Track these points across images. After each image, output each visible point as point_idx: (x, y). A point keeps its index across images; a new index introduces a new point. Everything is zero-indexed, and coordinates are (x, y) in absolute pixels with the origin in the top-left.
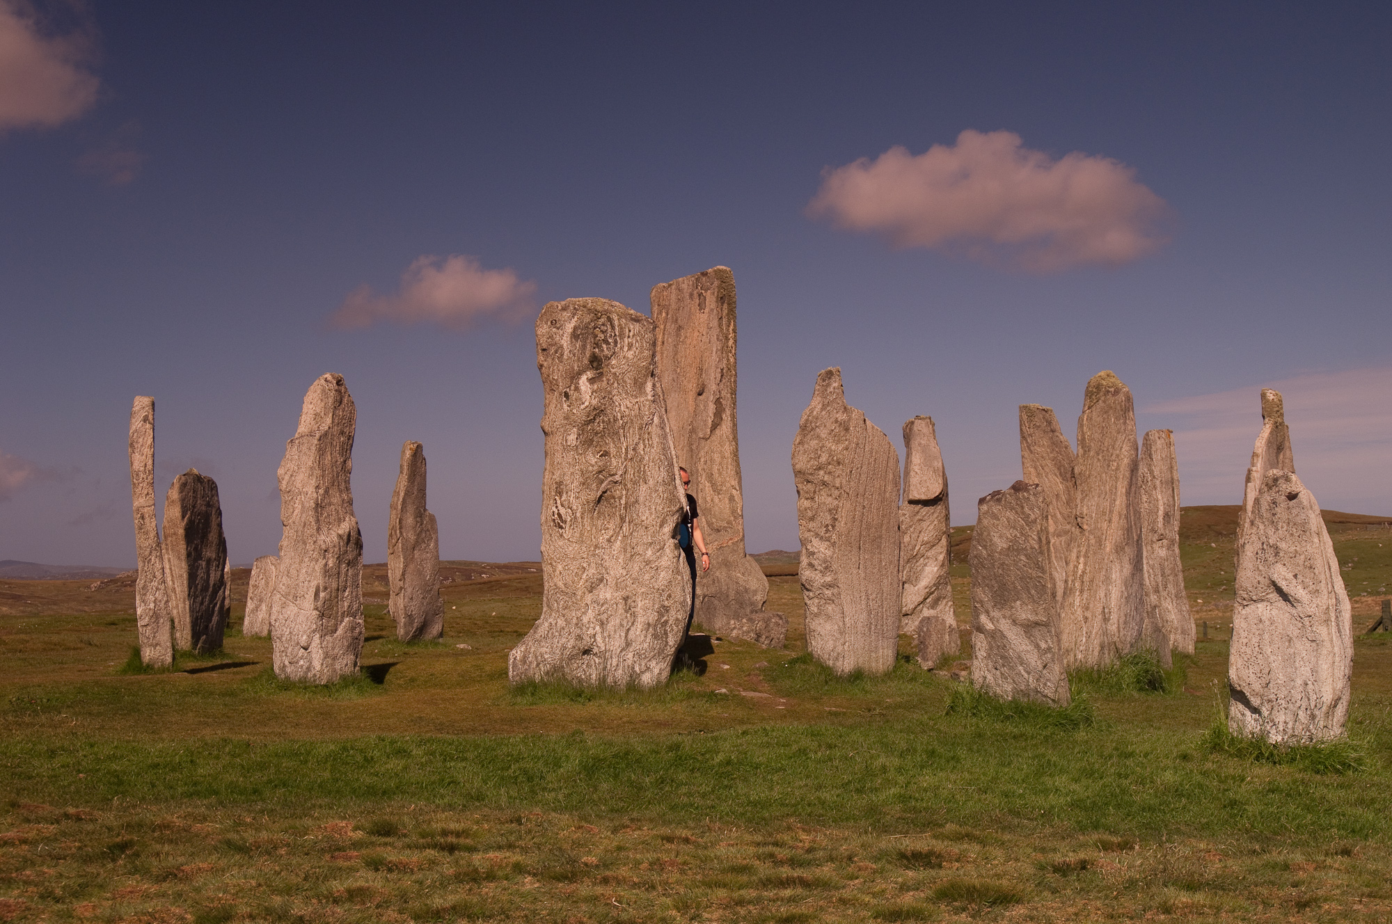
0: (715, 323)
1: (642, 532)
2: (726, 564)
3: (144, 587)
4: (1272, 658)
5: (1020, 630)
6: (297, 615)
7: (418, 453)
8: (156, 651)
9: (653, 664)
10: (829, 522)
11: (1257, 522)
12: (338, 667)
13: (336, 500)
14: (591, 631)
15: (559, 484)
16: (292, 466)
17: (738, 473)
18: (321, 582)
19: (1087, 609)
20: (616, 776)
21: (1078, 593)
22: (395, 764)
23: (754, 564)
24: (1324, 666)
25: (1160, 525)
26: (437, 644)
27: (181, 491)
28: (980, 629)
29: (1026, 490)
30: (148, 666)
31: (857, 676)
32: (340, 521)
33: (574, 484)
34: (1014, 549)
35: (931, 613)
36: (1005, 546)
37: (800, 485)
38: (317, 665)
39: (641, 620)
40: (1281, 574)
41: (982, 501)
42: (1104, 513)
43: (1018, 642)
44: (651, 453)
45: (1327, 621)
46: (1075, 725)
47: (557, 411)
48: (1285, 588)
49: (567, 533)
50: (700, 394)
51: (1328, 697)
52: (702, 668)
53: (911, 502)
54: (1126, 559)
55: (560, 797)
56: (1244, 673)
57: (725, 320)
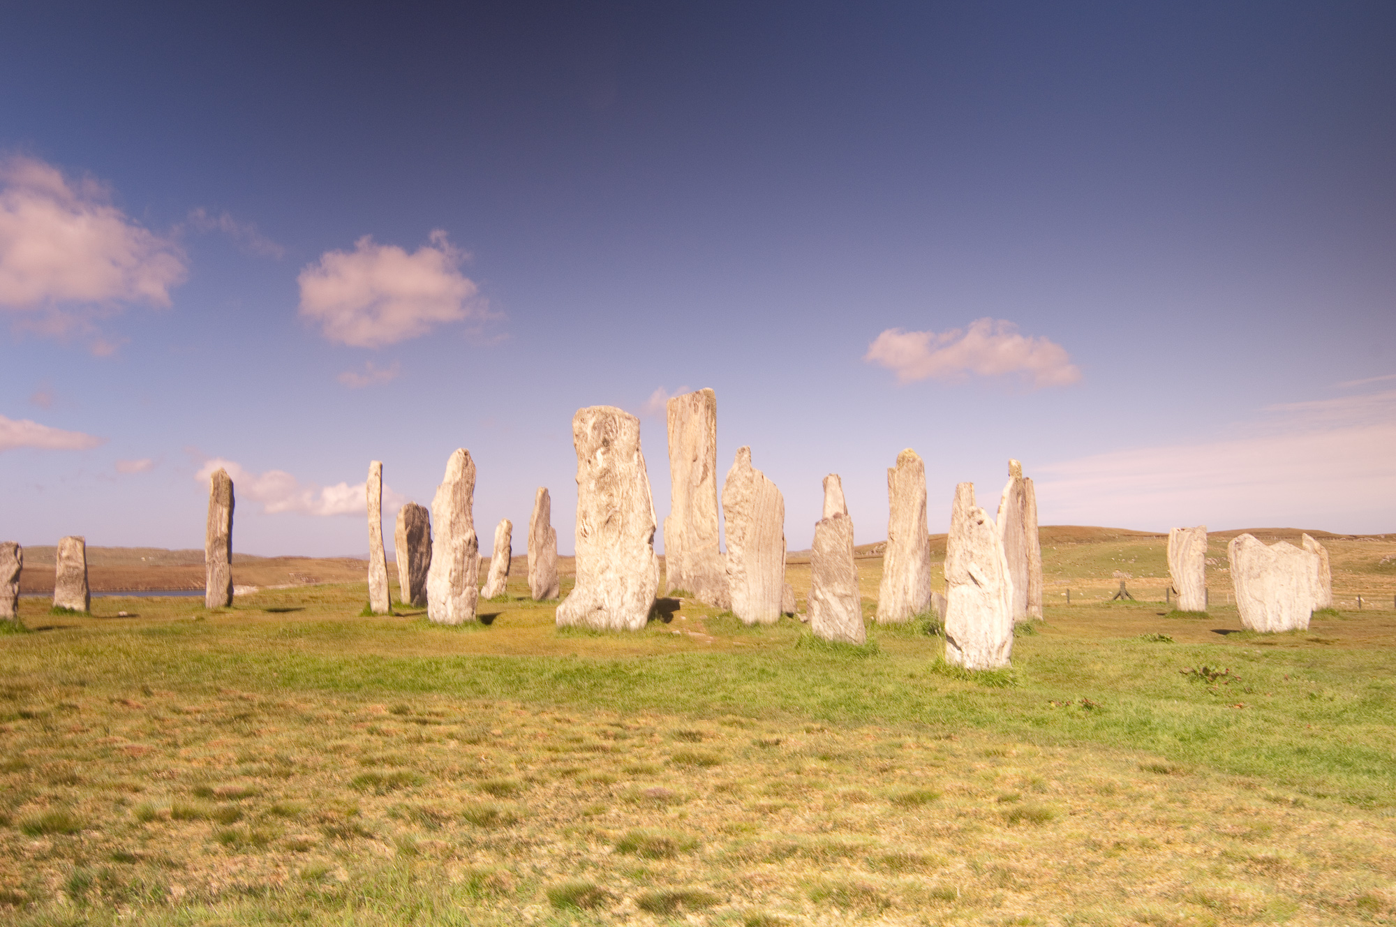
0: (704, 420)
1: (631, 540)
3: (373, 567)
4: (968, 618)
5: (837, 599)
6: (439, 585)
7: (545, 495)
9: (637, 616)
10: (741, 535)
11: (962, 537)
12: (462, 614)
13: (463, 520)
14: (602, 597)
15: (585, 512)
18: (453, 566)
19: (895, 587)
20: (571, 682)
21: (890, 577)
24: (997, 623)
27: (406, 514)
28: (816, 598)
29: (841, 518)
30: (374, 612)
31: (756, 624)
32: (465, 532)
33: (593, 513)
34: (834, 552)
36: (829, 550)
37: (726, 514)
38: (450, 614)
39: (630, 591)
40: (974, 569)
41: (817, 524)
42: (905, 531)
43: (836, 606)
44: (637, 495)
45: (999, 596)
46: (866, 655)
47: (584, 471)
48: (976, 577)
49: (589, 539)
50: (694, 461)
51: (998, 642)
52: (668, 619)
56: (953, 626)
57: (709, 419)
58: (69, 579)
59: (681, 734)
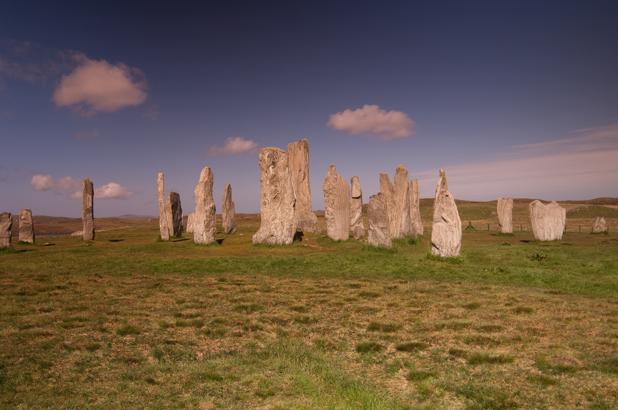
0: (304, 153)
1: (286, 206)
2: (307, 214)
3: (162, 221)
4: (442, 236)
5: (380, 229)
6: (200, 227)
7: (229, 186)
8: (165, 236)
9: (289, 238)
10: (332, 203)
11: (438, 202)
12: (210, 240)
13: (209, 198)
14: (273, 231)
15: (265, 194)
16: (198, 190)
17: (310, 191)
18: (206, 219)
19: (397, 224)
20: (280, 267)
21: (394, 220)
22: (225, 264)
23: (314, 213)
24: (455, 238)
25: (415, 203)
26: (235, 234)
27: (170, 196)
28: (370, 229)
29: (381, 195)
30: (163, 240)
31: (339, 241)
32: (210, 204)
33: (268, 194)
34: (378, 209)
35: (358, 225)
36: (376, 208)
37: (325, 194)
38: (205, 240)
39: (285, 228)
40: (444, 215)
41: (370, 197)
42: (401, 200)
43: (379, 232)
44: (288, 186)
45: (456, 227)
46: (393, 253)
47: (264, 176)
48: (445, 219)
49: (267, 206)
50: (300, 171)
51: (456, 245)
52: (301, 240)
53: (353, 198)
54: (406, 212)
55: (266, 272)
56: (435, 240)
57: (306, 153)
58: (25, 229)
59: (351, 285)
